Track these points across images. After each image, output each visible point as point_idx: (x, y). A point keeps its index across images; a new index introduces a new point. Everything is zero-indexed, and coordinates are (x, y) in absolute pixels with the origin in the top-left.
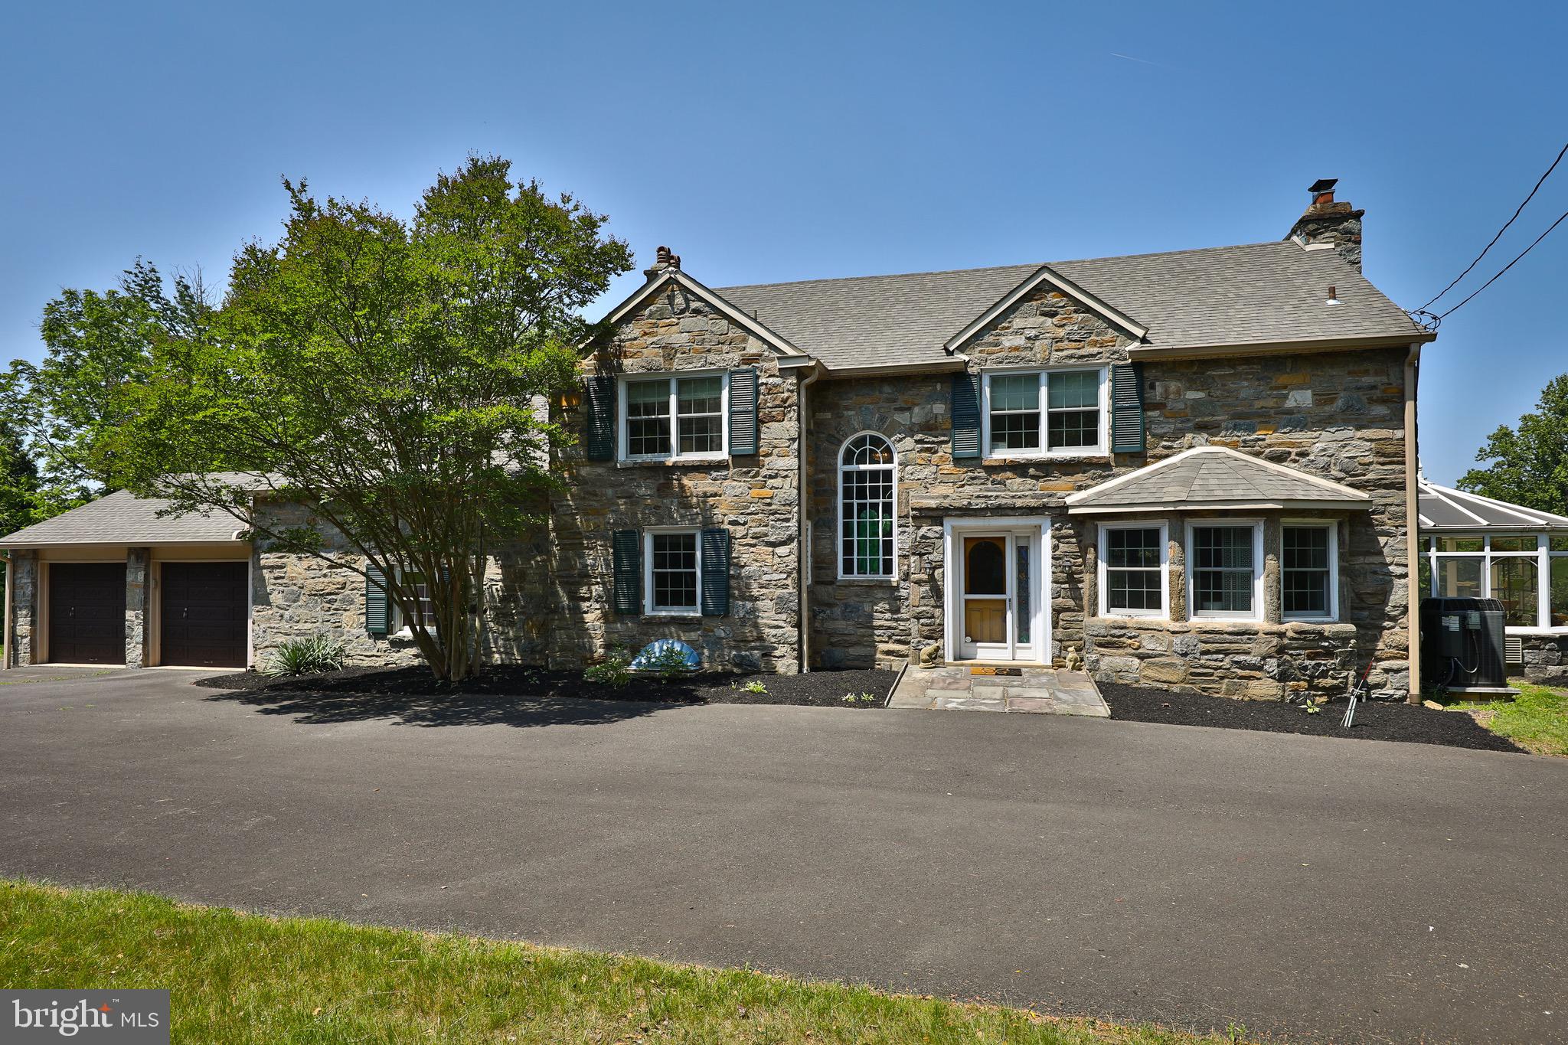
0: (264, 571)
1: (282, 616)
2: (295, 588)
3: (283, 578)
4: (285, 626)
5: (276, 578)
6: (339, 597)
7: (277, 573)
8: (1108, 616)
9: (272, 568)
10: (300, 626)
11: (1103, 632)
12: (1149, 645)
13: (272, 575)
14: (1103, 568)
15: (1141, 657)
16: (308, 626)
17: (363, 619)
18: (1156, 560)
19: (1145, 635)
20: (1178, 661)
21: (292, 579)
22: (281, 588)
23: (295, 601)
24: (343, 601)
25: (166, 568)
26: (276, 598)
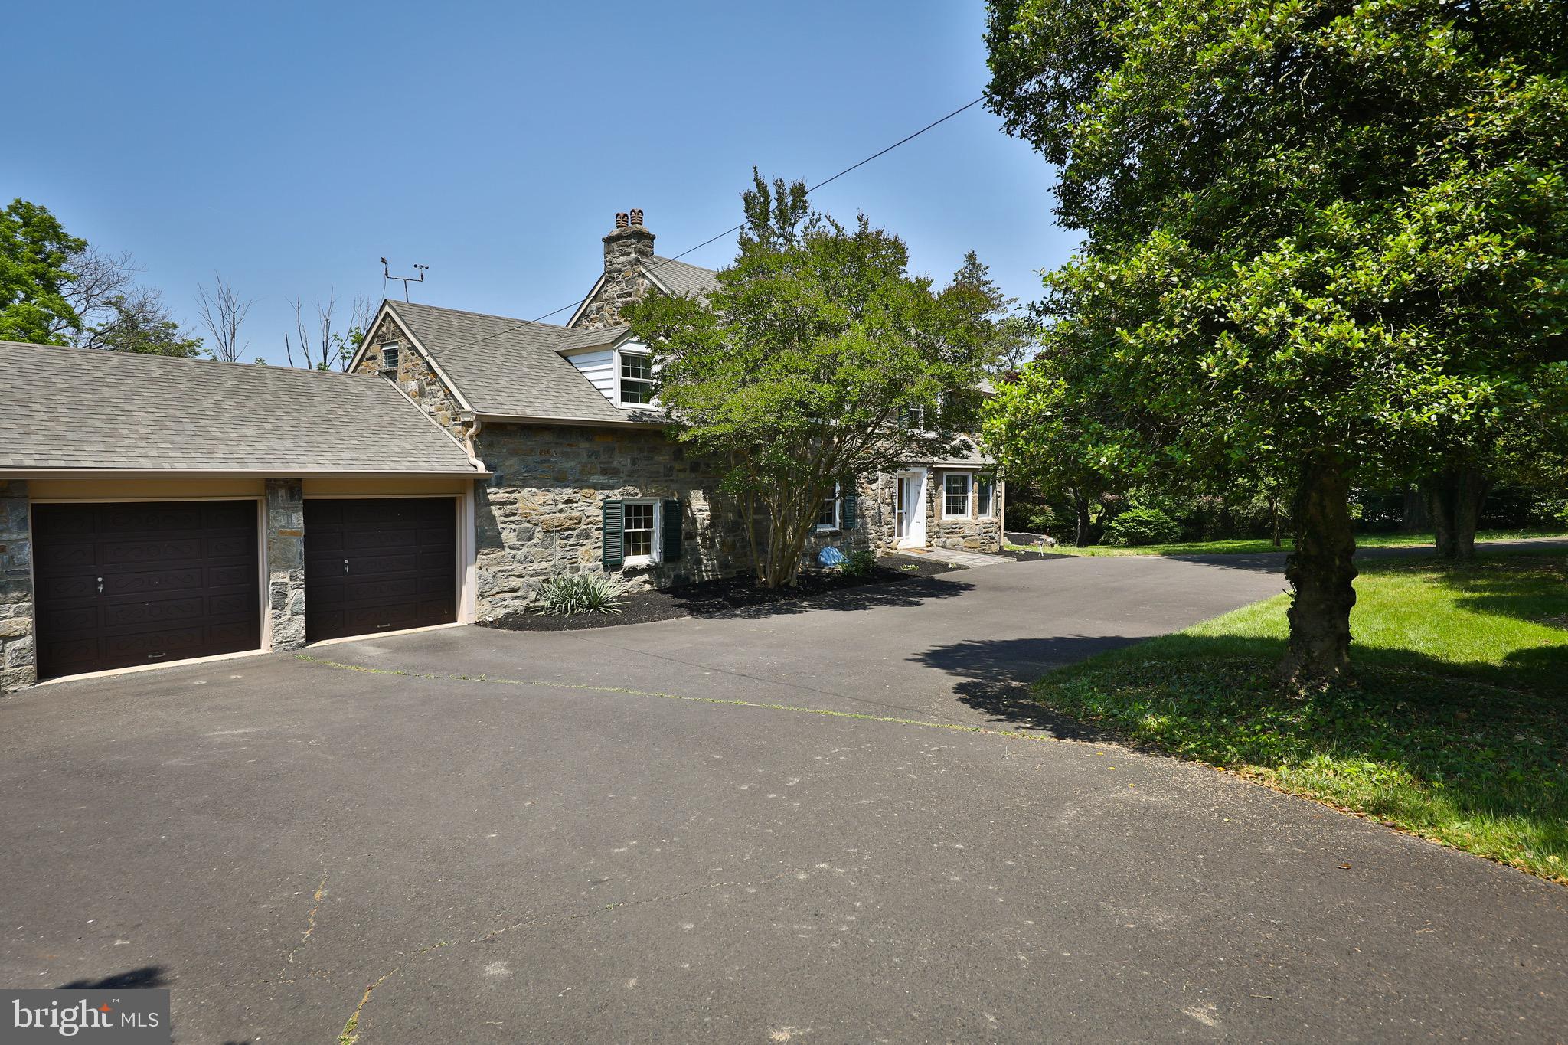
0: (493, 508)
1: (514, 557)
2: (529, 525)
3: (514, 514)
4: (518, 568)
5: (507, 516)
6: (575, 532)
7: (508, 509)
8: (948, 519)
9: (501, 504)
10: (535, 566)
11: (949, 527)
12: (967, 531)
13: (501, 512)
14: (945, 495)
15: (963, 538)
16: (544, 565)
17: (600, 552)
18: (965, 491)
19: (966, 527)
20: (977, 537)
21: (525, 515)
22: (514, 527)
23: (529, 540)
24: (579, 536)
26: (508, 537)
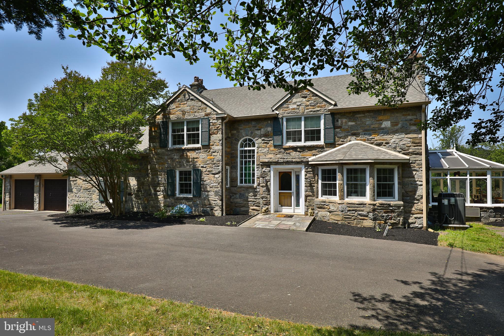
0: (71, 182)
1: (76, 196)
2: (80, 187)
3: (76, 184)
4: (77, 199)
5: (74, 184)
6: (91, 190)
7: (75, 182)
9: (73, 181)
10: (81, 199)
12: (332, 208)
13: (73, 183)
14: (320, 182)
15: (330, 212)
16: (83, 199)
17: (98, 197)
18: (335, 180)
19: (331, 204)
20: (340, 213)
21: (79, 184)
22: (76, 187)
23: (79, 191)
24: (93, 191)
25: (46, 181)
26: (74, 190)
